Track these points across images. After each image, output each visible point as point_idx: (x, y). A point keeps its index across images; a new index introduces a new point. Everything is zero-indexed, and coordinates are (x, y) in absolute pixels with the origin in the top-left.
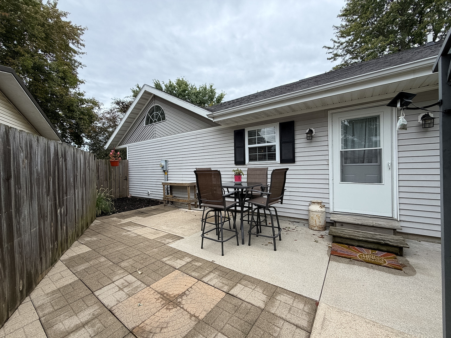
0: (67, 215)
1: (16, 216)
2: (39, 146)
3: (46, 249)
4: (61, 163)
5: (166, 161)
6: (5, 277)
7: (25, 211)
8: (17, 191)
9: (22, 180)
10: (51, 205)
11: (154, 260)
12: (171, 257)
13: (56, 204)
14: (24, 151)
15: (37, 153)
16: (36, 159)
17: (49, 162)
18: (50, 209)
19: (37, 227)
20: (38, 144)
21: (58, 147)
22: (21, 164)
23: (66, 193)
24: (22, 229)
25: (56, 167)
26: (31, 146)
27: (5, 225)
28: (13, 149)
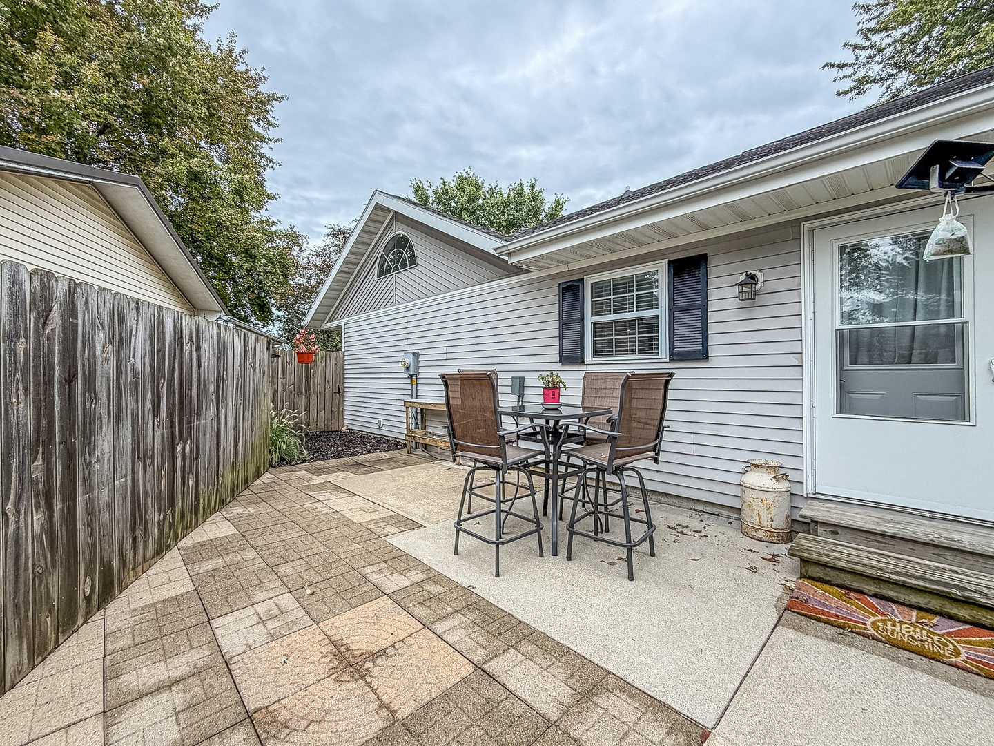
0: (197, 458)
1: (83, 452)
2: (140, 319)
3: (146, 521)
4: (187, 353)
5: (414, 354)
6: (54, 565)
7: (104, 442)
8: (88, 404)
9: (101, 384)
10: (163, 436)
11: (344, 569)
12: (384, 565)
13: (172, 434)
14: (107, 329)
15: (134, 333)
16: (132, 345)
17: (160, 350)
18: (160, 442)
19: (129, 477)
20: (137, 315)
21: (181, 323)
22: (99, 352)
23: (198, 414)
24: (95, 479)
25: (177, 361)
26: (122, 320)
27: (59, 467)
28: (84, 324)
